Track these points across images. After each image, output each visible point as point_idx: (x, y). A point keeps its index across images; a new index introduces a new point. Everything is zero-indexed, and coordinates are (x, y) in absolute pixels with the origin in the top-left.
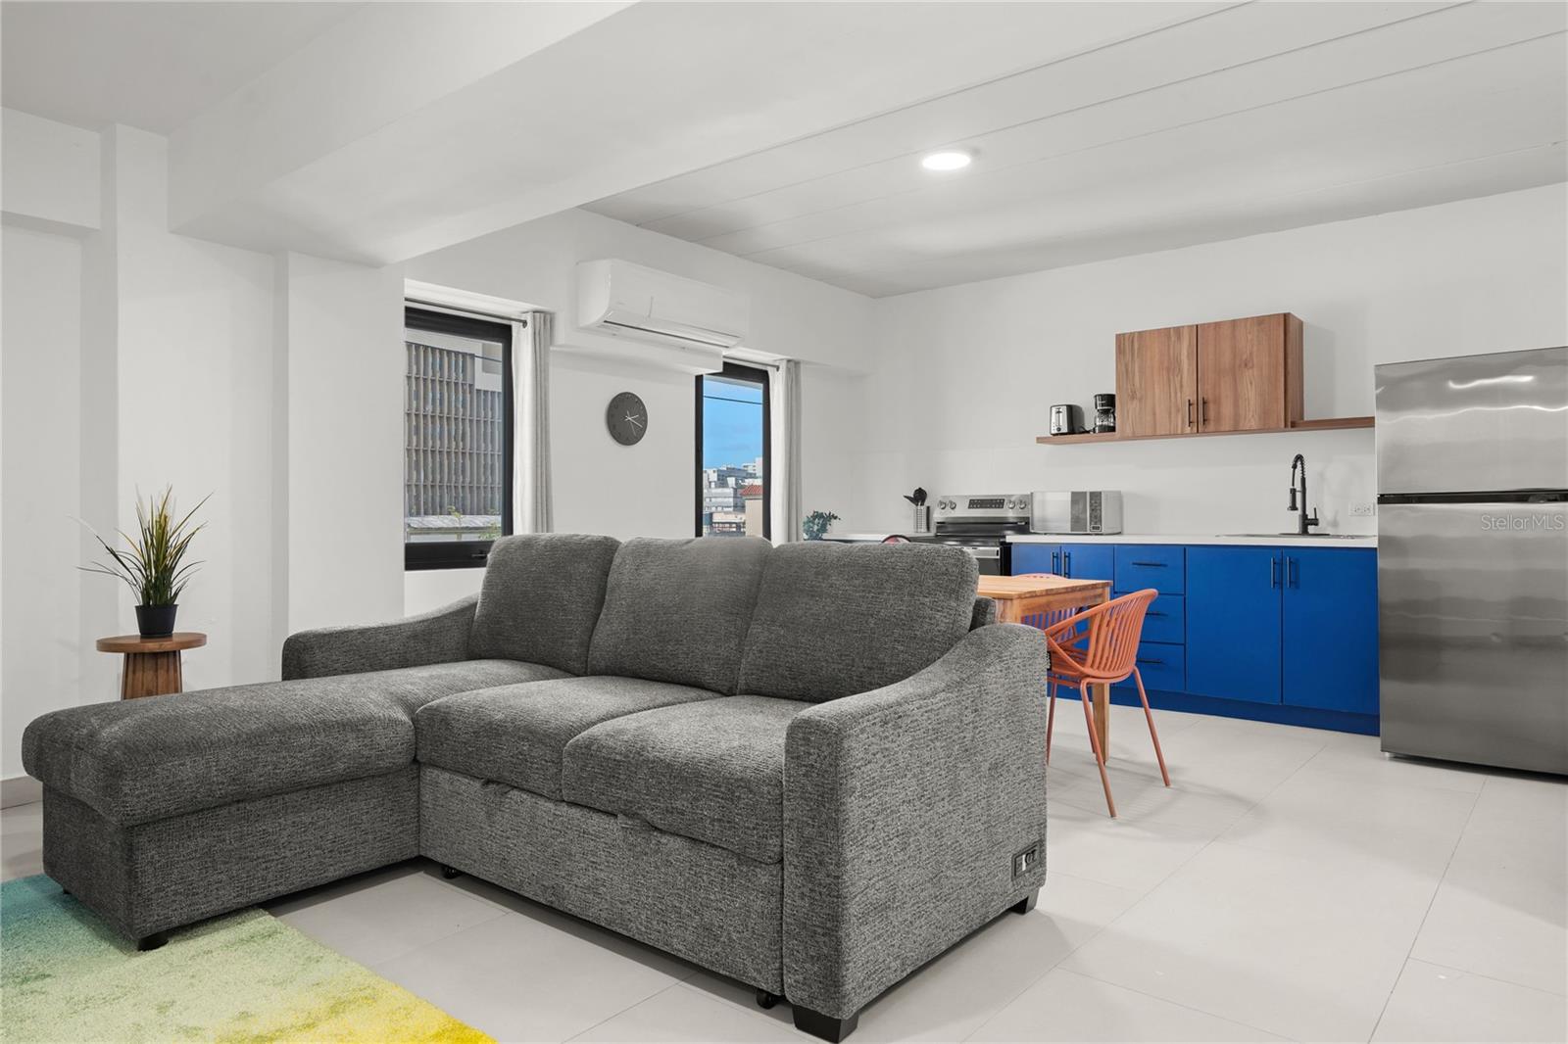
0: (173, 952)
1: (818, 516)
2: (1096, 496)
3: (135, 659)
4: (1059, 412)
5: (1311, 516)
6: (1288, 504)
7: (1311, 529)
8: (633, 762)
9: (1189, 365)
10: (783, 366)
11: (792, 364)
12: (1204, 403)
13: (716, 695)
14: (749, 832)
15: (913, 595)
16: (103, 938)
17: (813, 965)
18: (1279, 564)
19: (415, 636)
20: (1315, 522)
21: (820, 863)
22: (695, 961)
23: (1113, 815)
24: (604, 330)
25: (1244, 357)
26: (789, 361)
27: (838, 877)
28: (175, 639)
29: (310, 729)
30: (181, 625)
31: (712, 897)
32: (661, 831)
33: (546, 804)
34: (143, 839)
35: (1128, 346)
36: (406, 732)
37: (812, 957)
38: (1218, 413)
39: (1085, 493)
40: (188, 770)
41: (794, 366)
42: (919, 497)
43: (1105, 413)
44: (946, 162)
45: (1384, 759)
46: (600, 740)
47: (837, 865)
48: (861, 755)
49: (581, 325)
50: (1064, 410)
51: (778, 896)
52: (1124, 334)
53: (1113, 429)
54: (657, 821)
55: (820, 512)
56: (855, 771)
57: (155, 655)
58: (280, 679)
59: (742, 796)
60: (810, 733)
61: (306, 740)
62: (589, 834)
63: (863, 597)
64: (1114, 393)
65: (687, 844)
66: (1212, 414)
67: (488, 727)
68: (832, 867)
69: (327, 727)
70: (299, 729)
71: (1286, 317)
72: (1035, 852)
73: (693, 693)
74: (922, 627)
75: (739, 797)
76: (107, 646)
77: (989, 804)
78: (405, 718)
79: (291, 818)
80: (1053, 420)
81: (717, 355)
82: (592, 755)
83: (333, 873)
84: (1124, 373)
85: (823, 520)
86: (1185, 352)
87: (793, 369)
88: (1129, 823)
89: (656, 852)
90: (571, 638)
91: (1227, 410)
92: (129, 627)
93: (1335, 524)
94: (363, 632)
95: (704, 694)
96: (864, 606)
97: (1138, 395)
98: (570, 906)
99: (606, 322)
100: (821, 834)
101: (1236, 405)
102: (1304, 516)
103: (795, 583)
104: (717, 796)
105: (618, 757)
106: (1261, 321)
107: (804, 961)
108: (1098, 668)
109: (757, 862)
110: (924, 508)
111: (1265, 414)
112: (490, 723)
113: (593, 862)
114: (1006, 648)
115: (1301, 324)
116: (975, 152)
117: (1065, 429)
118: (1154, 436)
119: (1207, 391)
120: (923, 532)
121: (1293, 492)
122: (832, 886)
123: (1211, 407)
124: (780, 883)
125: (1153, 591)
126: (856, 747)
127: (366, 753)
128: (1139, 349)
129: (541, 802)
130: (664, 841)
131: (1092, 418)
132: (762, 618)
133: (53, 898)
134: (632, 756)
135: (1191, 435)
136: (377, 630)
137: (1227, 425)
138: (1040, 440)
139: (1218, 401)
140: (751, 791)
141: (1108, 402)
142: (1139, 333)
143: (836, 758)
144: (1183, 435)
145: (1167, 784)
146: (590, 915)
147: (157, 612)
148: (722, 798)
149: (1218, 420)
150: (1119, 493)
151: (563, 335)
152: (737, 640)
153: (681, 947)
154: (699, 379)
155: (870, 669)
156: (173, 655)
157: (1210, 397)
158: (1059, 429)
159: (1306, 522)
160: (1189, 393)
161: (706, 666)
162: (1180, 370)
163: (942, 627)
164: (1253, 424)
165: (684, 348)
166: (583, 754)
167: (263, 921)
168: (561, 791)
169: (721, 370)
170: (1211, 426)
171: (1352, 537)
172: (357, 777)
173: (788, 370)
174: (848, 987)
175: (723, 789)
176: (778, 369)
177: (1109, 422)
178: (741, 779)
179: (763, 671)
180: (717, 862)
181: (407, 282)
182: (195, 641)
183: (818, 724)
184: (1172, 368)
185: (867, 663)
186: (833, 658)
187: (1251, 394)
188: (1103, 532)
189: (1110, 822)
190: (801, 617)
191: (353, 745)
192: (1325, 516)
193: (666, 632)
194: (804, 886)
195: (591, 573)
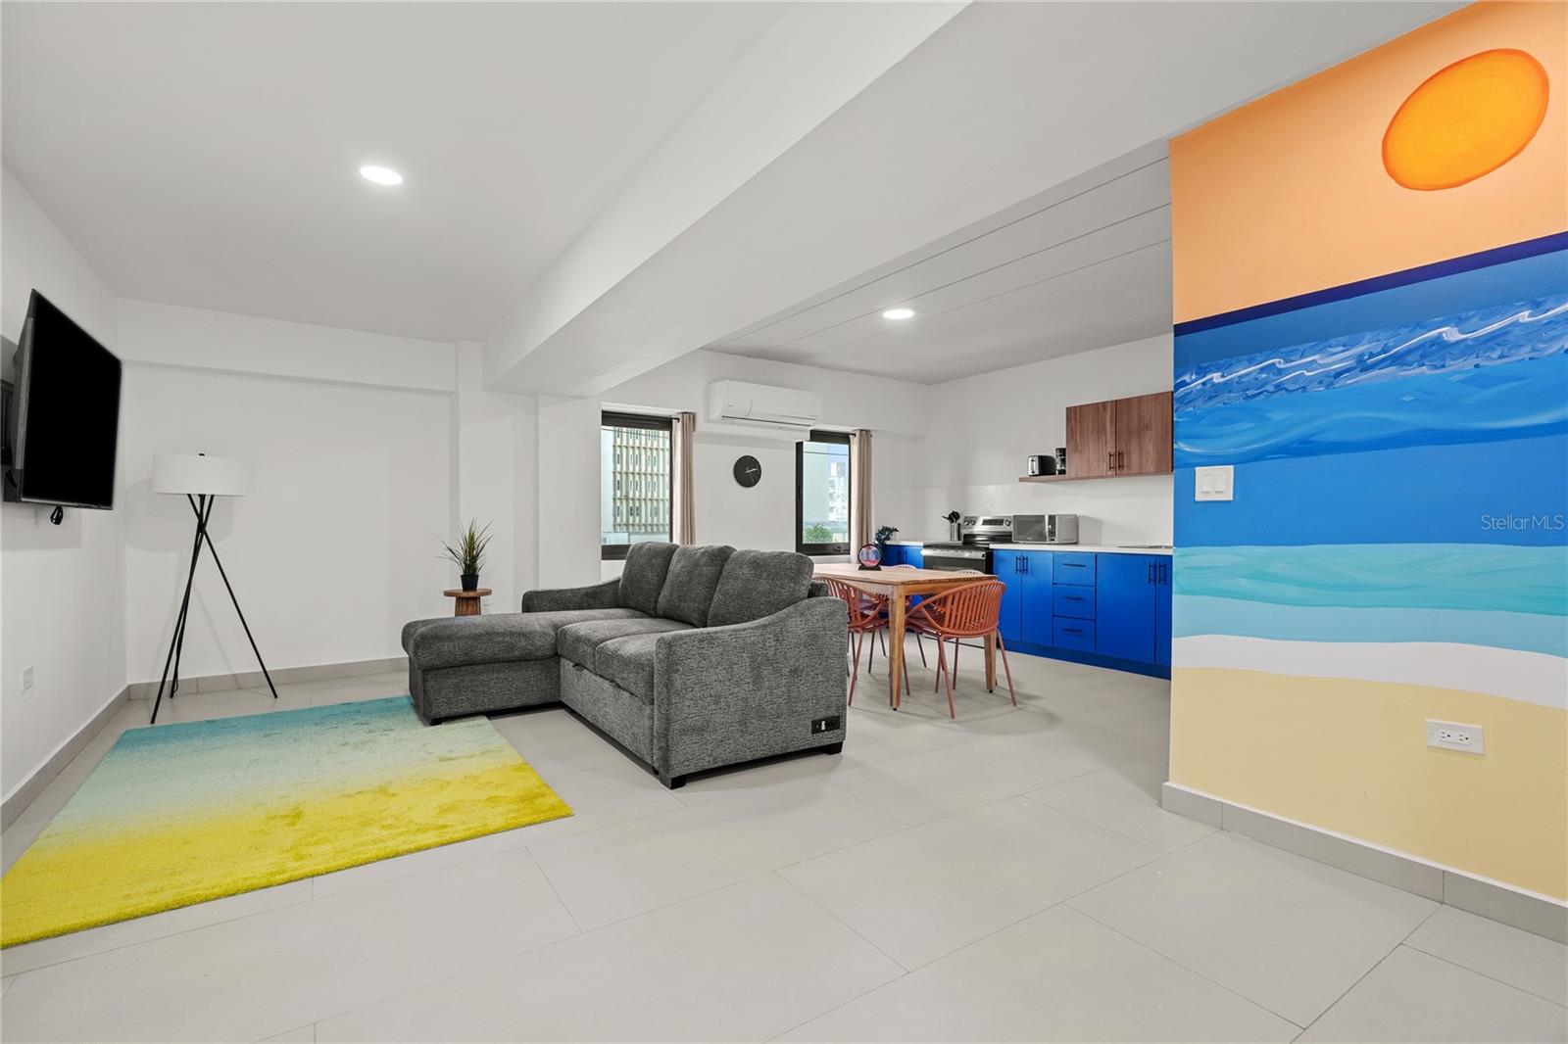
0: (442, 728)
2: (1054, 517)
3: (460, 600)
4: (1034, 460)
8: (614, 656)
9: (1111, 426)
10: (858, 434)
11: (864, 432)
12: (1120, 454)
14: (642, 689)
16: (421, 720)
18: (1153, 567)
19: (587, 595)
21: (662, 703)
22: (631, 750)
24: (725, 421)
25: (1146, 422)
26: (862, 430)
27: (668, 710)
28: (478, 591)
29: (504, 634)
30: (480, 586)
31: (635, 720)
34: (429, 676)
35: (1073, 415)
36: (551, 640)
37: (660, 747)
38: (1130, 461)
39: (1045, 516)
40: (446, 647)
42: (953, 517)
44: (899, 314)
49: (713, 419)
50: (1036, 459)
51: (652, 720)
52: (1071, 408)
53: (1067, 472)
54: (620, 684)
56: (679, 662)
57: (468, 599)
58: (521, 611)
60: (661, 643)
61: (500, 639)
62: (604, 690)
64: (1067, 446)
65: (629, 695)
66: (1125, 463)
67: (577, 638)
69: (512, 634)
70: (498, 634)
71: (1171, 394)
72: (836, 721)
75: (640, 672)
76: (448, 594)
77: (789, 690)
78: (553, 633)
79: (496, 675)
80: (1030, 466)
81: (806, 431)
82: (603, 652)
83: (516, 703)
84: (1071, 434)
86: (1108, 420)
87: (865, 436)
88: (958, 723)
90: (651, 598)
91: (1135, 459)
92: (458, 586)
94: (559, 591)
97: (1079, 449)
98: (599, 725)
99: (723, 416)
100: (663, 690)
101: (1141, 456)
104: (634, 672)
106: (1156, 397)
107: (658, 750)
108: (954, 628)
109: (646, 703)
110: (955, 525)
111: (1160, 461)
112: (578, 636)
113: (605, 704)
116: (915, 308)
117: (1037, 472)
118: (1090, 477)
119: (1122, 448)
120: (956, 541)
122: (666, 715)
123: (1124, 457)
124: (653, 713)
127: (530, 647)
128: (1080, 417)
130: (623, 693)
133: (411, 704)
134: (614, 653)
135: (1112, 477)
136: (566, 591)
137: (1135, 470)
138: (1021, 480)
139: (1129, 453)
141: (1063, 453)
142: (1082, 406)
144: (1107, 477)
146: (604, 728)
147: (470, 578)
149: (1129, 467)
150: (1076, 516)
151: (701, 425)
152: (709, 602)
153: (628, 743)
154: (800, 444)
156: (476, 599)
157: (1124, 451)
158: (1033, 472)
160: (1110, 448)
161: (695, 614)
162: (1106, 434)
164: (1152, 468)
165: (783, 428)
166: (600, 651)
167: (484, 720)
168: (595, 669)
170: (1124, 471)
172: (526, 659)
173: (862, 436)
175: (636, 669)
176: (855, 435)
177: (1063, 467)
178: (642, 664)
180: (636, 704)
181: (603, 403)
182: (488, 593)
183: (664, 639)
184: (1100, 430)
187: (1150, 448)
188: (1056, 542)
191: (523, 643)
194: (658, 714)
195: (663, 564)
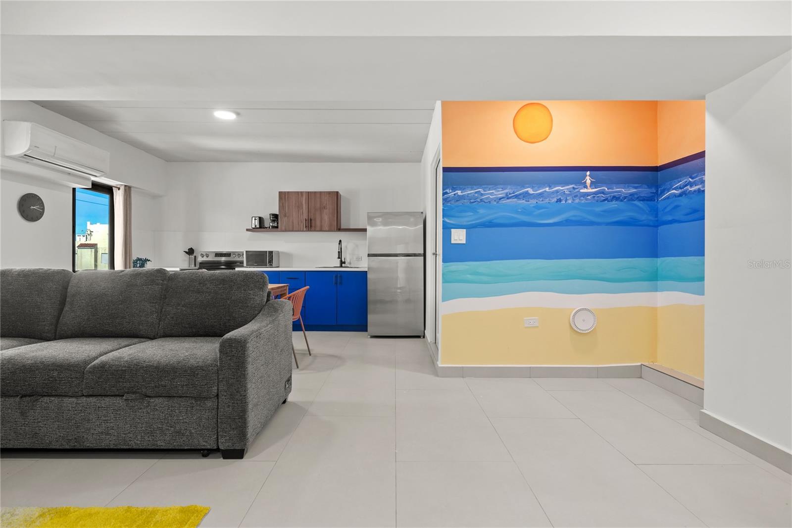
1: (139, 259)
2: (272, 252)
4: (255, 219)
5: (343, 261)
6: (337, 257)
7: (343, 265)
8: (134, 369)
9: (306, 206)
10: (122, 188)
11: (127, 187)
12: (311, 220)
13: (147, 339)
14: (203, 387)
15: (245, 290)
17: (234, 431)
18: (336, 277)
20: (344, 263)
21: (237, 392)
22: (170, 448)
23: (298, 367)
24: (23, 159)
25: (324, 205)
26: (125, 186)
27: (245, 396)
31: (181, 418)
32: (149, 397)
33: (69, 400)
35: (283, 196)
37: (233, 428)
38: (315, 223)
39: (267, 251)
41: (128, 190)
42: (191, 252)
43: (273, 221)
44: (224, 115)
45: (368, 338)
46: (110, 363)
47: (245, 391)
48: (252, 349)
49: (7, 155)
50: (257, 218)
51: (216, 410)
52: (282, 192)
53: (277, 227)
54: (149, 393)
55: (140, 258)
56: (250, 355)
59: (199, 373)
60: (232, 343)
62: (103, 407)
63: (224, 292)
64: (278, 213)
65: (166, 399)
66: (313, 225)
67: (22, 368)
68: (242, 392)
71: (337, 192)
72: (289, 380)
73: (136, 340)
74: (250, 302)
75: (198, 374)
77: (280, 364)
80: (253, 222)
81: (89, 179)
82: (106, 370)
84: (282, 206)
85: (143, 262)
86: (304, 201)
87: (127, 190)
89: (147, 407)
90: (44, 322)
91: (318, 223)
93: (350, 263)
95: (142, 340)
96: (225, 296)
97: (287, 215)
98: (88, 445)
99: (25, 155)
100: (238, 381)
101: (321, 222)
102: (341, 261)
103: (189, 288)
104: (185, 375)
105: (124, 369)
106: (330, 193)
107: (230, 431)
109: (206, 398)
110: (193, 256)
111: (330, 225)
112: (24, 366)
113: (105, 420)
114: (283, 308)
115: (341, 195)
116: (238, 114)
117: (258, 226)
118: (293, 231)
119: (312, 216)
120: (192, 266)
121: (339, 252)
122: (243, 400)
123: (313, 221)
124: (217, 404)
125: (308, 287)
126: (250, 346)
128: (288, 198)
129: (66, 400)
130: (152, 400)
131: (268, 223)
132: (172, 304)
134: (132, 367)
135: (306, 231)
137: (318, 229)
138: (247, 230)
139: (315, 220)
140: (204, 370)
141: (275, 217)
142: (288, 192)
143: (244, 351)
144: (303, 231)
145: (310, 355)
146: (103, 445)
148: (188, 376)
149: (315, 227)
150: (278, 251)
152: (156, 314)
153: (162, 444)
154: (74, 190)
155: (229, 320)
157: (312, 218)
158: (255, 226)
159: (342, 263)
160: (305, 216)
161: (141, 327)
162: (302, 208)
163: (258, 302)
164: (327, 229)
165: (70, 174)
166: (99, 370)
168: (82, 391)
169: (91, 187)
170: (313, 228)
171: (356, 268)
173: (125, 190)
174: (249, 435)
175: (189, 372)
176: (119, 189)
177: (275, 224)
178: (198, 366)
179: (174, 326)
180: (183, 403)
183: (235, 339)
184: (299, 206)
185: (228, 318)
186: (211, 317)
187: (326, 218)
188: (274, 266)
189: (298, 370)
190: (193, 302)
192: (348, 261)
193: (115, 313)
194: (229, 402)
195: (56, 288)
